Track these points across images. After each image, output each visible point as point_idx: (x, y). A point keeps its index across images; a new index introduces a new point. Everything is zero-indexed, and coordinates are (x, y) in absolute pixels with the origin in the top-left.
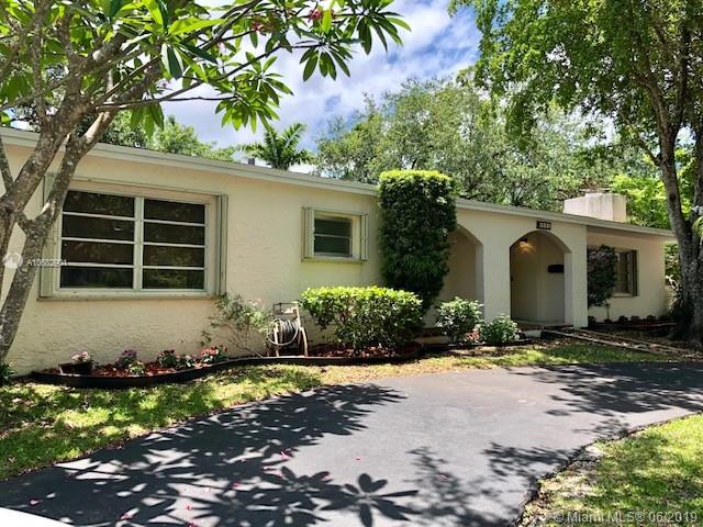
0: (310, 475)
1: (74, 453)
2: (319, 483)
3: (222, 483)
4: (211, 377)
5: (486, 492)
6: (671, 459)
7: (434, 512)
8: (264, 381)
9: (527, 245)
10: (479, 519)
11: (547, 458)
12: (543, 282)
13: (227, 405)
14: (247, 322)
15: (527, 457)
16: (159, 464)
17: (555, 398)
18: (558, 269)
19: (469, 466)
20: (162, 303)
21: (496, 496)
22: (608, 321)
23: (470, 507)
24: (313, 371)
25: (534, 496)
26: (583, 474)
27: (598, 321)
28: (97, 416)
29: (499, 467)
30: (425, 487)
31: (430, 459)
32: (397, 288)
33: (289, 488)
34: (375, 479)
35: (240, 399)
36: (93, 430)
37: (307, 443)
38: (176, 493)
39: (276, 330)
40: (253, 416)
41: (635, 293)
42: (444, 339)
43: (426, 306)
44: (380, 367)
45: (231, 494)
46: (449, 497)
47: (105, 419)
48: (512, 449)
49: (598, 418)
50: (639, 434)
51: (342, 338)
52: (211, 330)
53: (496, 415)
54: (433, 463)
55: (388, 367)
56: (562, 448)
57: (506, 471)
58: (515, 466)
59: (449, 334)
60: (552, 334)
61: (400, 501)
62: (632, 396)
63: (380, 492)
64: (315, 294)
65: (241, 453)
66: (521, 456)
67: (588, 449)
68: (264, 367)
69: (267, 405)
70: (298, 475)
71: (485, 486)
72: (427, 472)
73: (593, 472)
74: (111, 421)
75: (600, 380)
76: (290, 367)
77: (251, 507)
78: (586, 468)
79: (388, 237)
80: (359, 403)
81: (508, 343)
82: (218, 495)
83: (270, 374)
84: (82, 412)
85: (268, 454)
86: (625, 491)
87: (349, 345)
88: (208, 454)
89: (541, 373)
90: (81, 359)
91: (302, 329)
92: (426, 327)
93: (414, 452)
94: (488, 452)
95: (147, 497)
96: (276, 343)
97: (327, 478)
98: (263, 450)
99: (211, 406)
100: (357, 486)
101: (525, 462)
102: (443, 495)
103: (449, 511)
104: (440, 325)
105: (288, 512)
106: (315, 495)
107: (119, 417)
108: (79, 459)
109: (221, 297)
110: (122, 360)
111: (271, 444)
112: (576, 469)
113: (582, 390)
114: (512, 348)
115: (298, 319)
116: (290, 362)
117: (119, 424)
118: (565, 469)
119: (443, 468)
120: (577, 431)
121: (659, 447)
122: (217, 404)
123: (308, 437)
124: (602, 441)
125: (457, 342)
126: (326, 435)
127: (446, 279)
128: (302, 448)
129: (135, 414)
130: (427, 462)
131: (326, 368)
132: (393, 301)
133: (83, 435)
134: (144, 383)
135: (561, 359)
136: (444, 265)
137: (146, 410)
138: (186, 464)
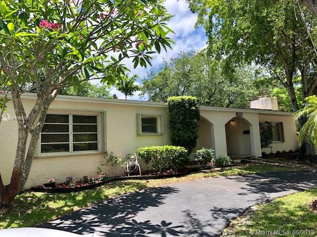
0: (143, 222)
1: (54, 217)
2: (147, 224)
3: (111, 226)
4: (103, 186)
5: (210, 225)
6: (283, 210)
7: (190, 233)
8: (124, 187)
9: (233, 123)
10: (206, 234)
11: (235, 211)
12: (241, 138)
13: (110, 197)
14: (116, 162)
15: (227, 211)
16: (86, 220)
17: (242, 188)
18: (247, 132)
19: (204, 216)
20: (81, 157)
21: (213, 226)
22: (271, 154)
23: (203, 230)
24: (143, 182)
25: (227, 226)
26: (248, 217)
27: (267, 153)
28: (61, 203)
29: (215, 215)
30: (188, 224)
31: (190, 214)
32: (177, 146)
33: (135, 227)
34: (168, 222)
35: (115, 194)
36: (60, 209)
37: (142, 210)
38: (94, 230)
39: (128, 166)
40: (120, 201)
41: (283, 141)
42: (199, 166)
43: (190, 152)
44: (171, 179)
45: (114, 229)
46: (196, 227)
47: (64, 205)
48: (222, 209)
49: (258, 196)
50: (273, 201)
51: (155, 167)
52: (101, 167)
53: (217, 196)
54: (191, 215)
55: (175, 179)
56: (241, 207)
57: (218, 217)
58: (222, 215)
59: (201, 164)
60: (246, 161)
61: (177, 229)
62: (274, 186)
63: (170, 226)
64: (143, 150)
65: (117, 215)
66: (225, 211)
67: (252, 207)
68: (123, 181)
69: (126, 196)
70: (139, 222)
71: (209, 223)
72: (188, 219)
73: (252, 216)
74: (66, 205)
75: (263, 180)
76: (134, 181)
77: (122, 234)
78: (250, 215)
79: (172, 124)
80: (162, 194)
81: (226, 166)
82: (110, 230)
83: (126, 184)
84: (55, 202)
85: (127, 215)
86: (263, 222)
87: (158, 171)
88: (104, 216)
89: (239, 178)
90: (51, 181)
91: (138, 165)
92: (190, 160)
93: (184, 212)
94: (212, 210)
95: (83, 231)
96: (128, 171)
97: (149, 223)
98: (125, 213)
99: (103, 198)
100: (161, 225)
101: (226, 213)
102: (193, 226)
103: (196, 232)
104: (196, 160)
105: (135, 235)
106: (145, 228)
107: (68, 203)
108: (56, 220)
109: (105, 153)
110: (67, 181)
111: (128, 211)
112: (246, 215)
113: (254, 184)
114: (227, 168)
115: (137, 161)
116: (134, 178)
117: (69, 206)
118: (241, 215)
119: (195, 217)
120: (248, 201)
121: (280, 206)
122: (106, 197)
123: (142, 208)
124: (258, 204)
125: (204, 167)
126: (149, 207)
127: (197, 141)
128: (140, 212)
129: (75, 202)
130: (189, 215)
131: (149, 180)
132: (175, 151)
133: (56, 211)
134: (77, 190)
135: (248, 172)
136: (196, 135)
137: (79, 200)
138: (96, 220)
